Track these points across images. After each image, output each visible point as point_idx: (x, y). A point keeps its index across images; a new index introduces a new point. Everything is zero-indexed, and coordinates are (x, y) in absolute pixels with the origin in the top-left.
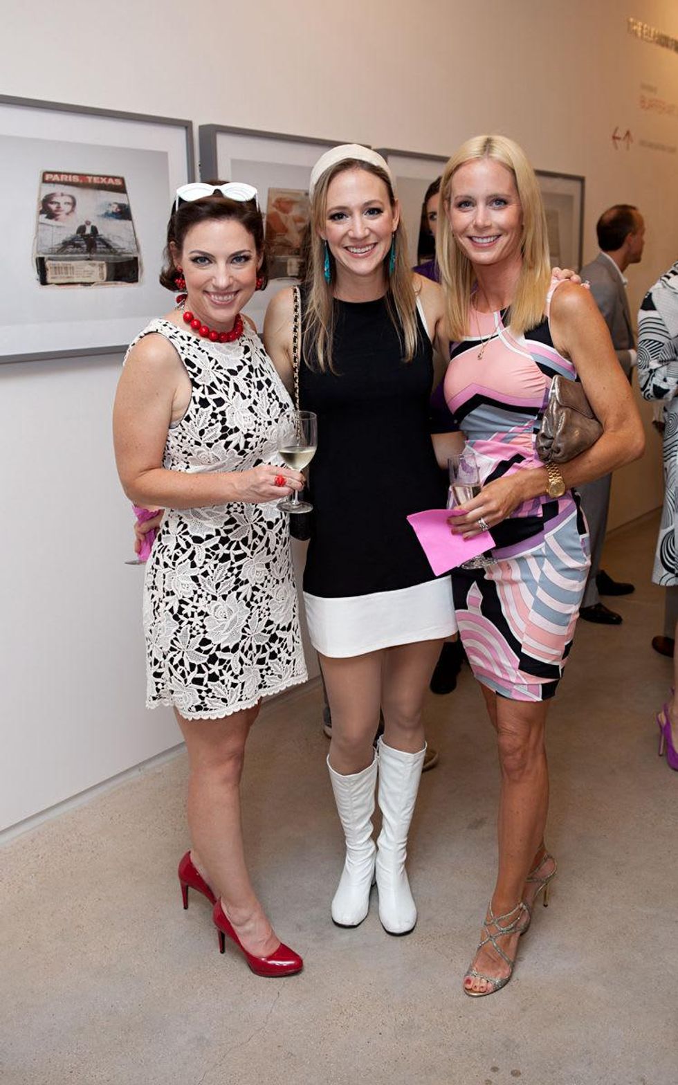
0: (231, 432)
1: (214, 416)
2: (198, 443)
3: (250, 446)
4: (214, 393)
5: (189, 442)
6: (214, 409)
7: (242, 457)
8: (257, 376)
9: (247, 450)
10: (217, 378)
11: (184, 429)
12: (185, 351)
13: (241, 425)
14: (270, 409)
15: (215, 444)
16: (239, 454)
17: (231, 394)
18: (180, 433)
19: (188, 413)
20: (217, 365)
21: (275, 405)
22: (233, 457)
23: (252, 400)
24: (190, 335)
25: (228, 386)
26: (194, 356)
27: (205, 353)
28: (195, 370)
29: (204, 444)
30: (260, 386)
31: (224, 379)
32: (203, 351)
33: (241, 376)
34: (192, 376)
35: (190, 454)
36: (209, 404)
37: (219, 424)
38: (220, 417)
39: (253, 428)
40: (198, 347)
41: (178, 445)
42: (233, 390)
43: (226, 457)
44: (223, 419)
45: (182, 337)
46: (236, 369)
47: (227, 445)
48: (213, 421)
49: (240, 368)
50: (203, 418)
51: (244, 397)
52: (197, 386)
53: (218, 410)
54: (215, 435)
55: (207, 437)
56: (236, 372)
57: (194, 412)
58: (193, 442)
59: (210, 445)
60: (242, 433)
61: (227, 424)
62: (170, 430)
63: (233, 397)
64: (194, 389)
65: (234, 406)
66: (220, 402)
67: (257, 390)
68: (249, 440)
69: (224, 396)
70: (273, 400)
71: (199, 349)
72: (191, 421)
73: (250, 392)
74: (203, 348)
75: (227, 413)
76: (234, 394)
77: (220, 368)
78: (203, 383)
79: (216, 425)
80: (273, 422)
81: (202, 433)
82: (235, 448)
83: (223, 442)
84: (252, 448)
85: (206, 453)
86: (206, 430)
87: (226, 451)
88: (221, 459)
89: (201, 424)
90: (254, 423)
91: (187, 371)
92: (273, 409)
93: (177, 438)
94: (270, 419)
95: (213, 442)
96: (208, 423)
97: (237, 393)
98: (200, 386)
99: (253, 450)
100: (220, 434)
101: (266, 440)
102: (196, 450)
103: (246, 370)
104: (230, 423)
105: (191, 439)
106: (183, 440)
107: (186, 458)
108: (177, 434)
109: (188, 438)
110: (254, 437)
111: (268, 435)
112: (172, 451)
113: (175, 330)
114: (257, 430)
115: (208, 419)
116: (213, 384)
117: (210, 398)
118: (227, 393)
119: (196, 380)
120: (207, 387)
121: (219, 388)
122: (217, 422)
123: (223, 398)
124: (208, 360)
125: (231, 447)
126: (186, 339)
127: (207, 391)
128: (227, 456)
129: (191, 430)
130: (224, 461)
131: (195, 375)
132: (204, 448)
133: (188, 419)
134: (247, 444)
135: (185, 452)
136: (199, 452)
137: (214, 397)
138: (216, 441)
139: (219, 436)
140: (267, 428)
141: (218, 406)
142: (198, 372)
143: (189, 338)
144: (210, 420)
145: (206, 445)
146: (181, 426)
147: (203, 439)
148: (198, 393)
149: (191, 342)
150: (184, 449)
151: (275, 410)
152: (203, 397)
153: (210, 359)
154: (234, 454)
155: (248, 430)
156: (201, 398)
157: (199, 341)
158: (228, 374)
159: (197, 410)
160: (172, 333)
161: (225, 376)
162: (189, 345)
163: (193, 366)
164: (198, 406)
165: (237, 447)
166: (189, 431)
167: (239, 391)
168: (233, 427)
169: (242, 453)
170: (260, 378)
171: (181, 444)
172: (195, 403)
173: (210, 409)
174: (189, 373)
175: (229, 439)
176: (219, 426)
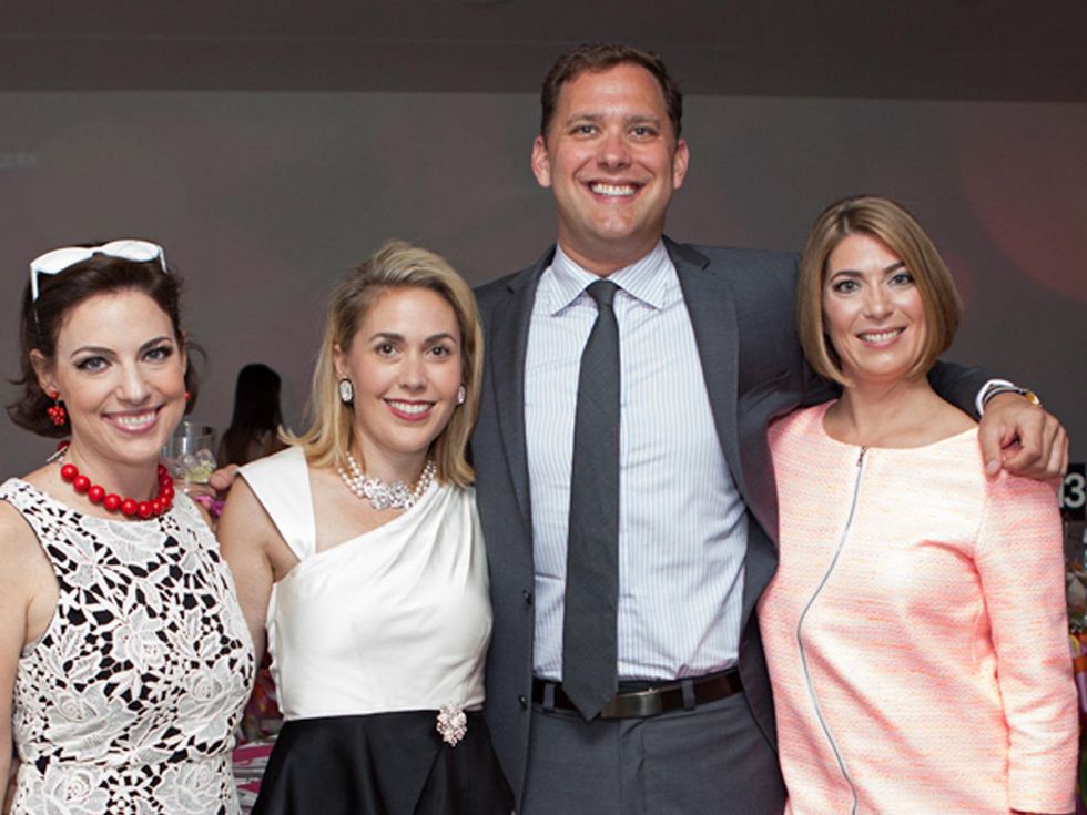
0: (118, 668)
1: (91, 639)
2: (61, 684)
3: (151, 696)
4: (96, 601)
5: (48, 680)
6: (93, 628)
7: (136, 713)
8: (187, 585)
9: (144, 703)
10: (106, 578)
11: (41, 659)
12: (50, 535)
13: (137, 659)
14: (201, 642)
15: (89, 686)
16: (130, 707)
17: (127, 605)
18: (35, 666)
19: (50, 632)
20: (110, 557)
21: (213, 638)
22: (119, 710)
23: (168, 622)
24: (63, 508)
25: (125, 592)
26: (68, 542)
27: (89, 537)
28: (65, 565)
29: (70, 686)
30: (190, 602)
31: (118, 580)
32: (86, 534)
33: (152, 579)
34: (59, 573)
35: (50, 703)
36: (85, 620)
37: (98, 653)
38: (101, 643)
39: (161, 665)
40: (76, 527)
41: (33, 686)
42: (134, 600)
43: (107, 711)
44: (107, 645)
45: (50, 511)
46: (145, 567)
47: (109, 689)
48: (89, 648)
49: (153, 567)
50: (72, 641)
51: (152, 613)
52: (69, 589)
53: (100, 630)
54: (90, 671)
55: (77, 674)
56: (145, 572)
57: (59, 631)
58: (53, 681)
59: (80, 687)
60: (139, 672)
61: (112, 654)
62: (22, 661)
63: (130, 611)
64: (63, 592)
65: (130, 625)
66: (104, 617)
67: (181, 607)
68: (149, 684)
69: (114, 608)
70: (212, 629)
71: (79, 530)
72: (53, 647)
73: (166, 609)
74: (85, 529)
75: (115, 635)
76: (135, 606)
77: (115, 562)
78: (79, 585)
79: (93, 655)
80: (203, 664)
81: (68, 666)
82: (122, 696)
83: (103, 684)
84: (154, 700)
85: (73, 701)
86: (75, 663)
87: (106, 699)
88: (98, 713)
89: (68, 652)
90: (163, 659)
91: (52, 565)
92: (206, 643)
93: (30, 673)
94: (196, 659)
95: (85, 682)
96: (80, 651)
97: (140, 606)
98: (73, 588)
99: (158, 705)
100: (98, 670)
101: (183, 691)
102: (59, 696)
103: (164, 571)
104: (117, 653)
105: (52, 676)
106: (40, 677)
107: (44, 710)
108: (30, 667)
109: (47, 675)
110: (161, 682)
111: (189, 684)
112: (24, 697)
113: (39, 498)
114: (167, 671)
115: (80, 644)
116: (96, 588)
117: (88, 610)
118: (120, 603)
119: (66, 579)
120: (86, 592)
121: (106, 594)
122: (95, 649)
123: (110, 610)
124: (93, 548)
125: (116, 693)
126: (57, 513)
127: (83, 598)
128: (109, 708)
129: (53, 661)
130: (103, 718)
131: (65, 571)
132: (70, 691)
133: (48, 642)
134: (145, 692)
135: (43, 700)
136: (64, 699)
137: (95, 608)
138: (91, 681)
139: (96, 673)
140: (187, 672)
141: (100, 624)
142: (70, 567)
143: (62, 513)
144: (83, 647)
145: (73, 687)
146: (38, 653)
147: (71, 677)
148: (68, 601)
149: (65, 519)
150: (41, 694)
151: (209, 647)
152: (76, 607)
153: (98, 547)
154: (122, 706)
155: (150, 668)
156: (72, 609)
157: (79, 517)
158: (129, 574)
159: (63, 628)
160: (31, 503)
161: (123, 576)
162: (60, 523)
163: (62, 557)
164: (66, 621)
165: (127, 695)
166: (48, 663)
167: (143, 602)
168: (122, 660)
169: (135, 706)
170: (192, 590)
171: (37, 684)
172: (62, 616)
173: (85, 629)
174: (56, 568)
175: (114, 678)
176: (99, 656)
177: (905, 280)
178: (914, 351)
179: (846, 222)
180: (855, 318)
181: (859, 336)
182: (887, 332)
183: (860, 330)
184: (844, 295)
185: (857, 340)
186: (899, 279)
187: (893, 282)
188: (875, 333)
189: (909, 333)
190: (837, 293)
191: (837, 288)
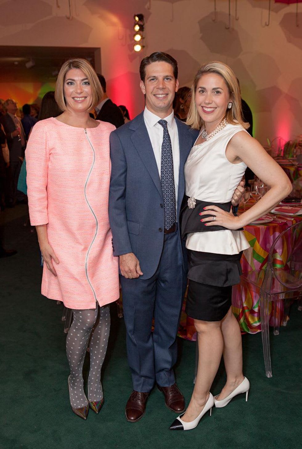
177: (87, 84)
178: (89, 104)
179: (71, 64)
180: (72, 93)
181: (73, 98)
182: (81, 97)
183: (73, 96)
184: (69, 86)
185: (72, 99)
186: (86, 83)
187: (84, 84)
188: (78, 97)
189: (88, 99)
190: (68, 85)
191: (68, 84)
